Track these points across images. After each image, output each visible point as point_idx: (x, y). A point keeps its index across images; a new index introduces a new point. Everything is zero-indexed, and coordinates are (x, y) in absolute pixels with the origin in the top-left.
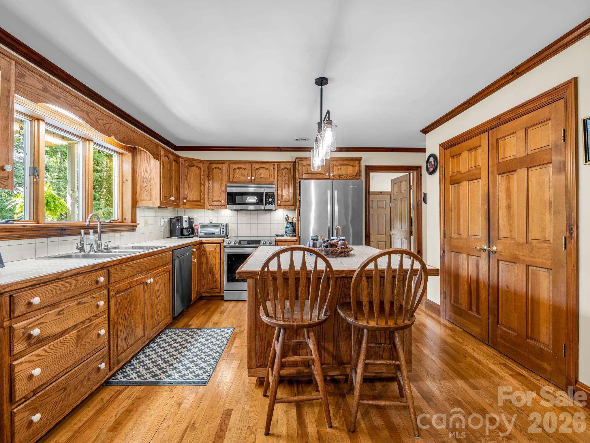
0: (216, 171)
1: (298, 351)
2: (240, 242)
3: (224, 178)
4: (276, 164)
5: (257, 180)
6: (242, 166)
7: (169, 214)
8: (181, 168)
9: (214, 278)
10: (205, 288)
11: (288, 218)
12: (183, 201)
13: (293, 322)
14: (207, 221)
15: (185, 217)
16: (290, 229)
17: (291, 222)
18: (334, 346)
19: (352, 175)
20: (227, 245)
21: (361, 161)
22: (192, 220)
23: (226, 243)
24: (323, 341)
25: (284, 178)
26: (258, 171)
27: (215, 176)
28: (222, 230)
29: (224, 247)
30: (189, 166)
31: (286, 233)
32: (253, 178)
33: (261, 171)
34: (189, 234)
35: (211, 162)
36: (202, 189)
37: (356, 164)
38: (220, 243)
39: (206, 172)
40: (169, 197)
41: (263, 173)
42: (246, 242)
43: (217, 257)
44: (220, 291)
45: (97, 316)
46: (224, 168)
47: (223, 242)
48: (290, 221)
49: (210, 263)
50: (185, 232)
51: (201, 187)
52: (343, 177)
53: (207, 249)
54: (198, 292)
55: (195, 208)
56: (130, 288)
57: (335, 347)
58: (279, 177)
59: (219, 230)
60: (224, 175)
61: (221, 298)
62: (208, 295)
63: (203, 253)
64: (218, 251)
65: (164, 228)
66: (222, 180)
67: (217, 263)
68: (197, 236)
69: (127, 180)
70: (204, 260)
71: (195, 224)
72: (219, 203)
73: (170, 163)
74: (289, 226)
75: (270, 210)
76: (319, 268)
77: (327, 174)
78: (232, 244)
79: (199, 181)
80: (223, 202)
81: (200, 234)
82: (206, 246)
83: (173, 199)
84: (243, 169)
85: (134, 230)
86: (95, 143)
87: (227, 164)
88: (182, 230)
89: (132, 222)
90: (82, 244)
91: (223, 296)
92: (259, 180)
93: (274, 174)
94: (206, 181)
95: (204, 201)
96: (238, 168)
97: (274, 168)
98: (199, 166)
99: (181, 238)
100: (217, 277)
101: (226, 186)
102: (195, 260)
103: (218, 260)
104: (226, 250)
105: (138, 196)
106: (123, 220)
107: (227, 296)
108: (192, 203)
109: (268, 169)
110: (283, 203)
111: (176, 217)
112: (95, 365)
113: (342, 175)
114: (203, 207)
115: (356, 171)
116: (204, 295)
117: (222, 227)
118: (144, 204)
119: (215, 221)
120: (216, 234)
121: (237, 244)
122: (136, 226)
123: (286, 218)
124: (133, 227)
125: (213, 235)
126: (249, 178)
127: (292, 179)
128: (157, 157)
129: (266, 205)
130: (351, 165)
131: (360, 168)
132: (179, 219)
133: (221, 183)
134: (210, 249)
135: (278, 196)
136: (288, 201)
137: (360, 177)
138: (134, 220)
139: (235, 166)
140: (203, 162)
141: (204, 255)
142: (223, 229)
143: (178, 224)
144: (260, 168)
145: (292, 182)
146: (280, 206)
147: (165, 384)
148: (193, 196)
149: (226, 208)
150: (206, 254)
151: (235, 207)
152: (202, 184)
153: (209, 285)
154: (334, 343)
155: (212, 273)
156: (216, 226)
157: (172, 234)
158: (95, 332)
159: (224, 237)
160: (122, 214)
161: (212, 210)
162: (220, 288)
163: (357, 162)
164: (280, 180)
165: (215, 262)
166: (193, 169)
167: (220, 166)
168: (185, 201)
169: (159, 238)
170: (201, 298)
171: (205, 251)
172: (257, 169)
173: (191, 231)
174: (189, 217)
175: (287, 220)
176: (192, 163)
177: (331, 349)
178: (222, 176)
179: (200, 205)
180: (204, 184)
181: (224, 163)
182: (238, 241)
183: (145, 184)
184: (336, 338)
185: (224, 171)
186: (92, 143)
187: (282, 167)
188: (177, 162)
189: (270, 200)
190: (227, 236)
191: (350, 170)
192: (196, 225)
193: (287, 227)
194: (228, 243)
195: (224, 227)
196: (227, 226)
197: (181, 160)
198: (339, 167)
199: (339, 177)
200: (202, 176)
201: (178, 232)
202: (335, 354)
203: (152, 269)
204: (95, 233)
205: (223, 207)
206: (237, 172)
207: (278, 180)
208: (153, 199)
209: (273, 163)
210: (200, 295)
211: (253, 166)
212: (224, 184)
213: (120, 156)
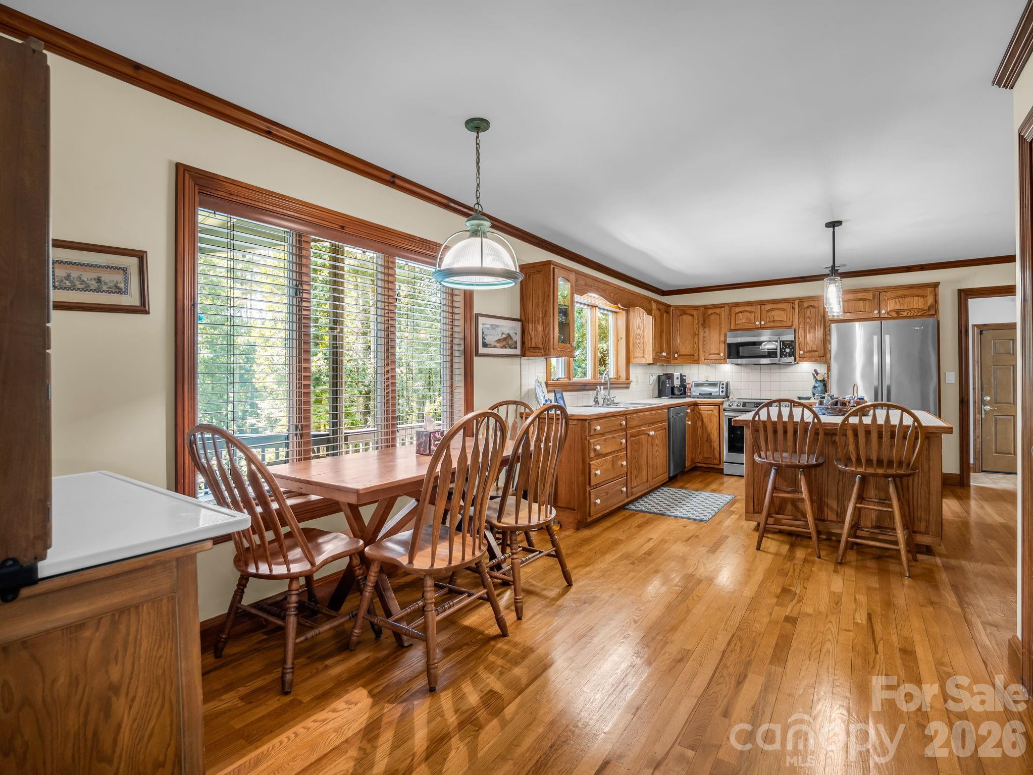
0: (712, 317)
1: (797, 504)
2: (744, 404)
3: (723, 325)
4: (797, 302)
5: (769, 325)
6: (748, 308)
7: (658, 371)
8: (671, 319)
9: (711, 446)
10: (700, 457)
11: (817, 374)
12: (674, 356)
13: (782, 462)
14: (701, 379)
15: (677, 374)
16: (820, 389)
17: (822, 379)
18: (838, 504)
19: (919, 310)
20: (728, 407)
21: (938, 287)
22: (684, 378)
23: (726, 405)
24: (826, 497)
25: (808, 320)
26: (769, 313)
27: (711, 324)
28: (721, 390)
29: (724, 410)
30: (681, 315)
31: (814, 394)
32: (763, 323)
33: (773, 313)
34: (681, 394)
35: (706, 307)
36: (696, 340)
37: (929, 293)
38: (719, 405)
39: (701, 319)
40: (661, 352)
41: (778, 315)
42: (753, 405)
43: (715, 422)
44: (718, 463)
45: (620, 451)
46: (724, 312)
47: (722, 404)
48: (819, 378)
49: (706, 428)
50: (676, 392)
51: (694, 338)
52: (905, 314)
53: (703, 412)
54: (692, 461)
55: (688, 364)
56: (638, 435)
57: (840, 505)
58: (801, 319)
59: (717, 390)
60: (723, 322)
61: (721, 471)
62: (704, 465)
63: (698, 415)
64: (717, 414)
65: (652, 386)
66: (720, 328)
67: (715, 428)
68: (690, 396)
69: (621, 338)
70: (699, 424)
71: (687, 382)
72: (717, 357)
73: (661, 316)
74: (819, 386)
75: (789, 364)
76: (806, 420)
77: (876, 312)
78: (735, 407)
79: (692, 331)
80: (722, 355)
81: (694, 394)
82: (702, 407)
83: (664, 354)
84: (749, 312)
85: (628, 388)
86: (599, 308)
87: (727, 308)
88: (673, 388)
89: (627, 379)
90: (597, 398)
91: (723, 469)
92: (772, 324)
93: (793, 315)
94: (700, 330)
95: (699, 355)
96: (742, 312)
97: (793, 308)
98: (691, 313)
99: (672, 398)
100: (716, 445)
101: (725, 335)
102: (690, 423)
103: (716, 425)
104: (727, 414)
105: (631, 353)
106: (618, 377)
107: (727, 469)
108: (685, 357)
109: (784, 310)
110: (807, 354)
111: (666, 374)
112: (619, 487)
113: (903, 310)
114: (697, 362)
115: (929, 303)
116: (699, 465)
117: (721, 386)
118: (637, 361)
119: (712, 379)
120: (713, 394)
121: (741, 407)
122: (629, 384)
123: (813, 375)
124: (626, 385)
125: (709, 395)
126: (757, 323)
127: (821, 321)
128: (649, 313)
129: (781, 357)
130: (918, 296)
131: (937, 298)
132: (670, 377)
133: (720, 331)
134: (707, 412)
135: (799, 344)
136: (816, 351)
137: (936, 312)
138: (628, 378)
139: (738, 309)
140: (696, 308)
141: (699, 418)
142: (723, 388)
143: (669, 382)
144: (773, 310)
145: (821, 324)
146: (803, 358)
147: (670, 516)
148: (686, 349)
149: (726, 363)
150: (702, 416)
151: (740, 361)
152: (695, 335)
153: (705, 454)
154: (838, 501)
155: (709, 440)
156: (713, 385)
157: (660, 394)
158: (619, 463)
159: (724, 398)
160: (617, 372)
161: (708, 364)
162: (718, 458)
163: (929, 290)
164: (802, 323)
165: (712, 428)
166: (686, 318)
167: (718, 311)
168: (676, 355)
169: (648, 398)
170: (694, 469)
171: (700, 414)
172: (768, 311)
173: (683, 390)
174: (681, 374)
175: (815, 377)
176: (684, 310)
177: (835, 507)
178: (720, 324)
179: (693, 359)
180: (698, 335)
181: (724, 307)
182: (742, 403)
183: (638, 341)
184: (840, 497)
185: (723, 317)
186: (597, 308)
187: (806, 305)
188: (668, 313)
189: (788, 350)
190: (728, 397)
191: (917, 303)
192: (689, 384)
193: (815, 387)
194: (729, 405)
195: (724, 386)
196: (727, 384)
197: (672, 308)
198: (897, 300)
199: (898, 314)
200: (695, 325)
201: (668, 391)
202: (839, 511)
203: (653, 423)
204: (605, 389)
205: (723, 361)
206: (741, 317)
207: (799, 323)
208: (646, 356)
209: (791, 301)
210: (695, 465)
211: (763, 307)
212: (723, 333)
213: (615, 314)
